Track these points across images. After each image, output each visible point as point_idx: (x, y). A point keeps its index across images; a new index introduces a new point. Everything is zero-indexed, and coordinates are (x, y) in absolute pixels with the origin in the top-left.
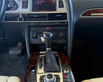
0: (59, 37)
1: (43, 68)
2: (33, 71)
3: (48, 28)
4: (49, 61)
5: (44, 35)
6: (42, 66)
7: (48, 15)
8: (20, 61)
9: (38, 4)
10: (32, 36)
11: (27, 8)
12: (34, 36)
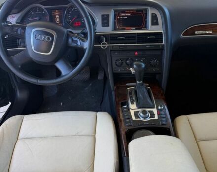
0: (151, 65)
1: (135, 103)
2: (125, 106)
3: (136, 53)
4: (140, 96)
5: (135, 66)
6: (134, 101)
7: (138, 35)
8: (87, 89)
9: (122, 18)
10: (116, 63)
11: (108, 26)
12: (118, 63)
